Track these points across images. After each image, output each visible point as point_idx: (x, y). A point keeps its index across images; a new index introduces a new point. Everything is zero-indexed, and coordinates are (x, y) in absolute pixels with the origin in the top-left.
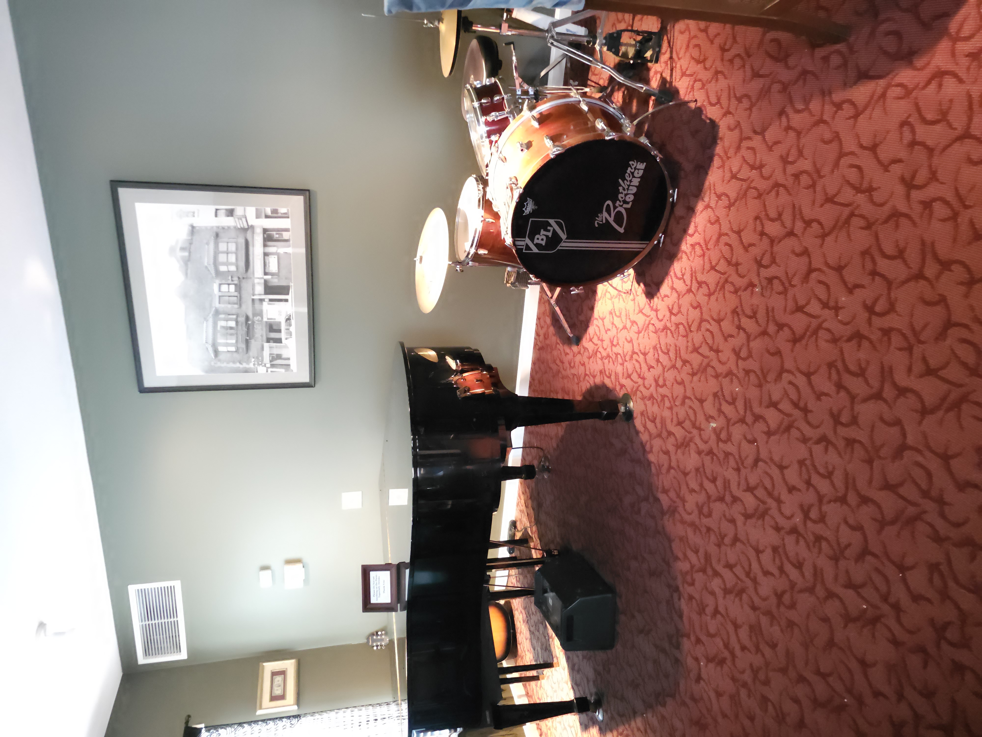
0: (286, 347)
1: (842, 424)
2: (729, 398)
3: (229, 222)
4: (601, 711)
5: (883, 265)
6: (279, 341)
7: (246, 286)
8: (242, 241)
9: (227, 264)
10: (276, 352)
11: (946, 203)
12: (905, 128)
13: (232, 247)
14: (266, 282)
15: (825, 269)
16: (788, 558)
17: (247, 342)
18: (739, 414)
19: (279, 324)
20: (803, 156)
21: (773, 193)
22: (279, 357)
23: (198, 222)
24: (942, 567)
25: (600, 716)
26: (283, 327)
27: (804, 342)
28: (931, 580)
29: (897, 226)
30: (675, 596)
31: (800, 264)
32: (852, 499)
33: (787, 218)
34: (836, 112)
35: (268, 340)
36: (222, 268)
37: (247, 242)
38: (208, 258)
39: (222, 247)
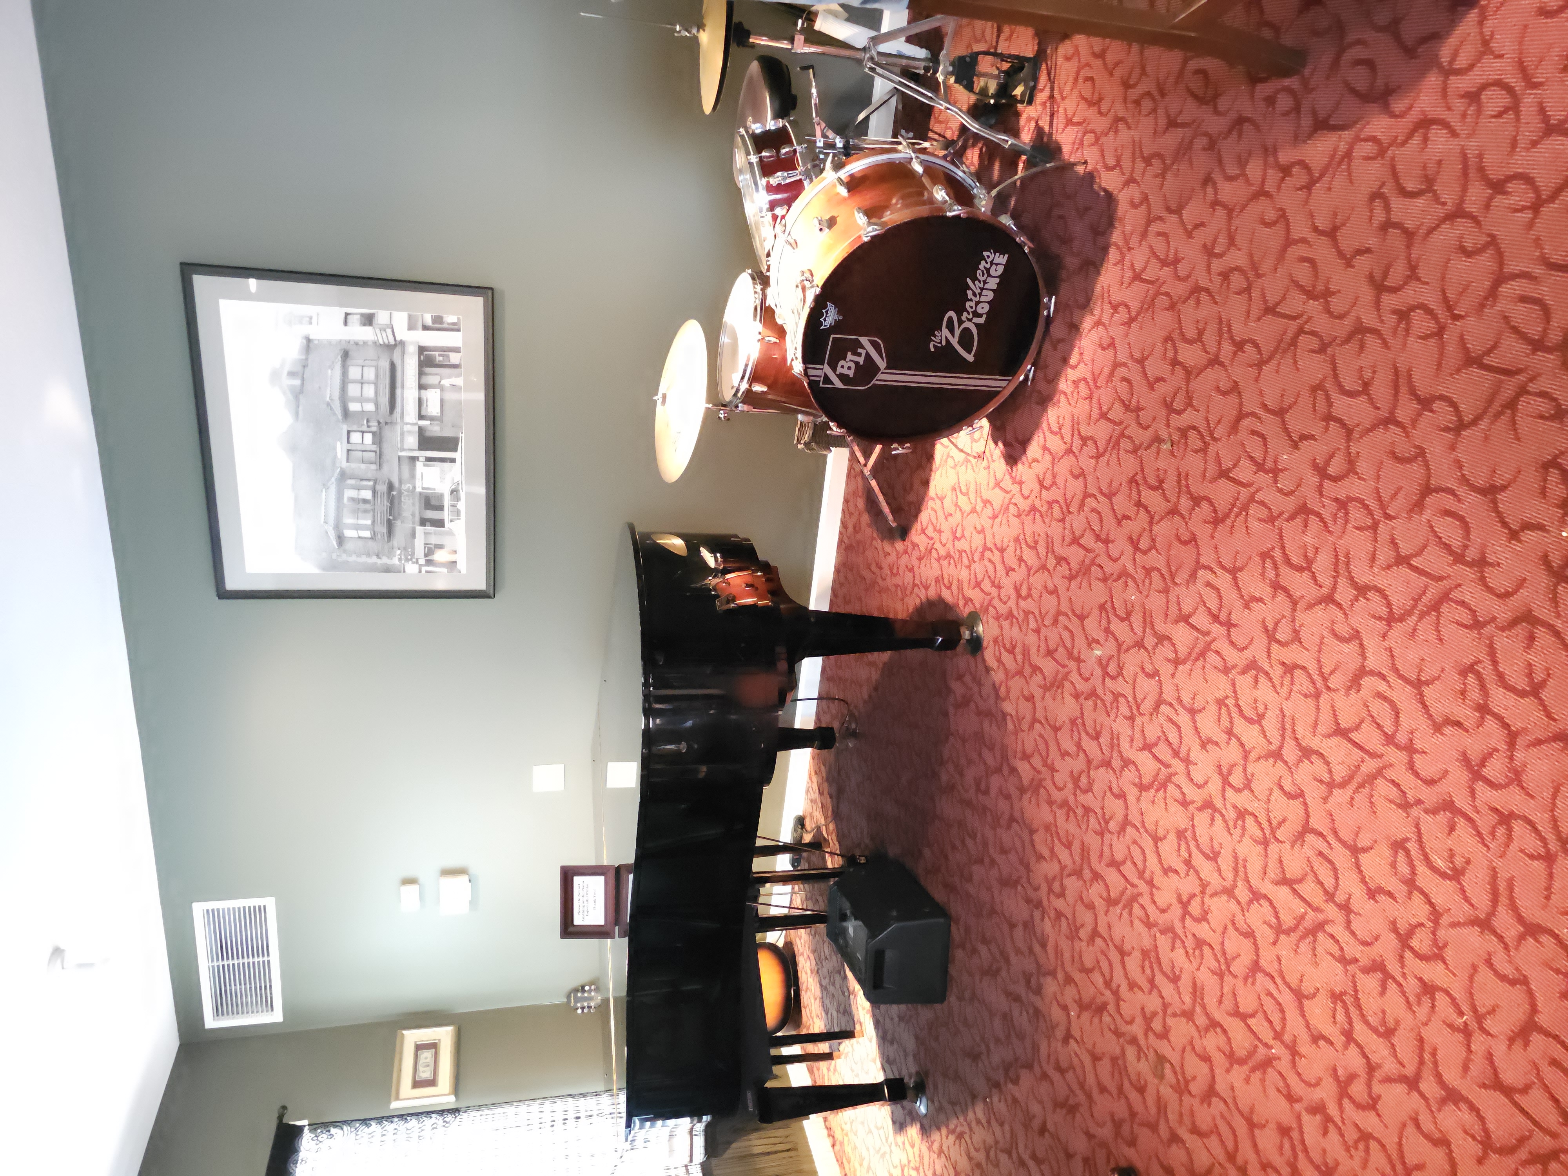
0: (451, 533)
1: (1278, 642)
2: (1121, 613)
3: (366, 334)
4: (924, 1100)
5: (1342, 406)
6: (440, 523)
7: (391, 436)
8: (385, 365)
9: (361, 400)
10: (434, 540)
11: (1429, 312)
12: (1377, 202)
13: (370, 374)
14: (421, 430)
15: (1260, 412)
16: (1198, 846)
17: (390, 525)
18: (1135, 634)
19: (441, 497)
20: (1235, 245)
21: (1192, 302)
23: (318, 333)
24: (1409, 845)
25: (922, 1108)
26: (447, 502)
27: (1229, 522)
28: (1394, 865)
29: (1362, 347)
30: (1037, 914)
31: (1224, 407)
32: (1290, 753)
33: (1210, 337)
34: (1283, 179)
35: (423, 522)
36: (354, 407)
37: (393, 367)
38: (332, 390)
39: (354, 372)
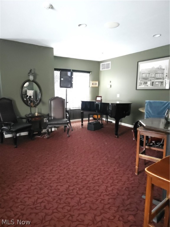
3: (165, 75)
6: (144, 84)
7: (154, 79)
9: (158, 75)
10: (142, 84)
13: (160, 76)
14: (154, 82)
17: (144, 79)
19: (147, 84)
22: (141, 84)
23: (165, 70)
26: (146, 85)
35: (144, 82)
36: (157, 74)
37: (161, 79)
38: (158, 72)
39: (161, 74)
